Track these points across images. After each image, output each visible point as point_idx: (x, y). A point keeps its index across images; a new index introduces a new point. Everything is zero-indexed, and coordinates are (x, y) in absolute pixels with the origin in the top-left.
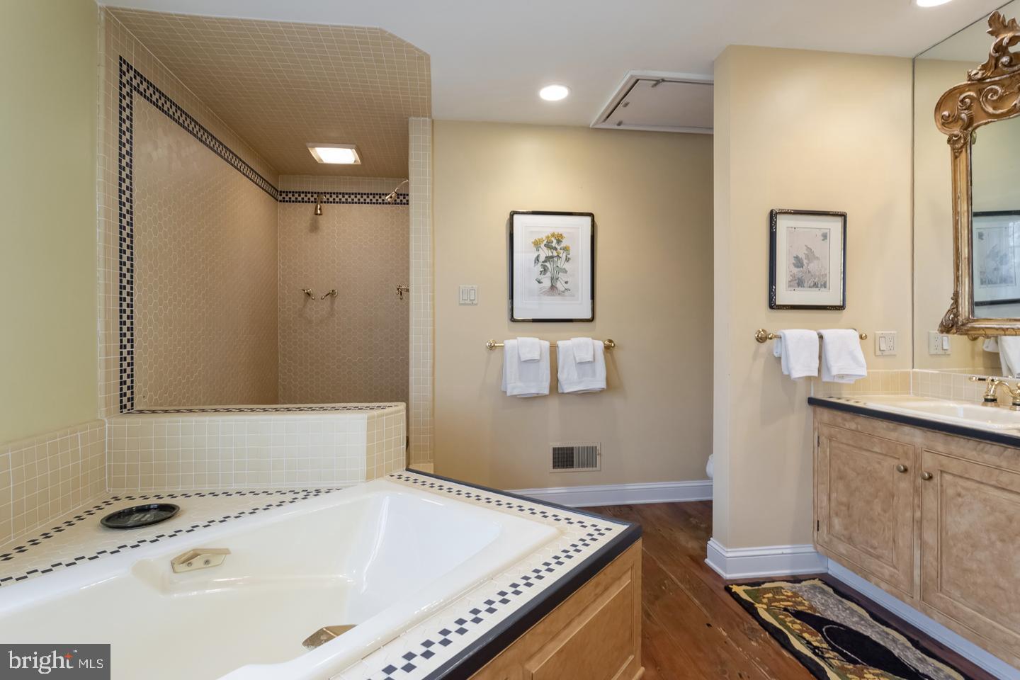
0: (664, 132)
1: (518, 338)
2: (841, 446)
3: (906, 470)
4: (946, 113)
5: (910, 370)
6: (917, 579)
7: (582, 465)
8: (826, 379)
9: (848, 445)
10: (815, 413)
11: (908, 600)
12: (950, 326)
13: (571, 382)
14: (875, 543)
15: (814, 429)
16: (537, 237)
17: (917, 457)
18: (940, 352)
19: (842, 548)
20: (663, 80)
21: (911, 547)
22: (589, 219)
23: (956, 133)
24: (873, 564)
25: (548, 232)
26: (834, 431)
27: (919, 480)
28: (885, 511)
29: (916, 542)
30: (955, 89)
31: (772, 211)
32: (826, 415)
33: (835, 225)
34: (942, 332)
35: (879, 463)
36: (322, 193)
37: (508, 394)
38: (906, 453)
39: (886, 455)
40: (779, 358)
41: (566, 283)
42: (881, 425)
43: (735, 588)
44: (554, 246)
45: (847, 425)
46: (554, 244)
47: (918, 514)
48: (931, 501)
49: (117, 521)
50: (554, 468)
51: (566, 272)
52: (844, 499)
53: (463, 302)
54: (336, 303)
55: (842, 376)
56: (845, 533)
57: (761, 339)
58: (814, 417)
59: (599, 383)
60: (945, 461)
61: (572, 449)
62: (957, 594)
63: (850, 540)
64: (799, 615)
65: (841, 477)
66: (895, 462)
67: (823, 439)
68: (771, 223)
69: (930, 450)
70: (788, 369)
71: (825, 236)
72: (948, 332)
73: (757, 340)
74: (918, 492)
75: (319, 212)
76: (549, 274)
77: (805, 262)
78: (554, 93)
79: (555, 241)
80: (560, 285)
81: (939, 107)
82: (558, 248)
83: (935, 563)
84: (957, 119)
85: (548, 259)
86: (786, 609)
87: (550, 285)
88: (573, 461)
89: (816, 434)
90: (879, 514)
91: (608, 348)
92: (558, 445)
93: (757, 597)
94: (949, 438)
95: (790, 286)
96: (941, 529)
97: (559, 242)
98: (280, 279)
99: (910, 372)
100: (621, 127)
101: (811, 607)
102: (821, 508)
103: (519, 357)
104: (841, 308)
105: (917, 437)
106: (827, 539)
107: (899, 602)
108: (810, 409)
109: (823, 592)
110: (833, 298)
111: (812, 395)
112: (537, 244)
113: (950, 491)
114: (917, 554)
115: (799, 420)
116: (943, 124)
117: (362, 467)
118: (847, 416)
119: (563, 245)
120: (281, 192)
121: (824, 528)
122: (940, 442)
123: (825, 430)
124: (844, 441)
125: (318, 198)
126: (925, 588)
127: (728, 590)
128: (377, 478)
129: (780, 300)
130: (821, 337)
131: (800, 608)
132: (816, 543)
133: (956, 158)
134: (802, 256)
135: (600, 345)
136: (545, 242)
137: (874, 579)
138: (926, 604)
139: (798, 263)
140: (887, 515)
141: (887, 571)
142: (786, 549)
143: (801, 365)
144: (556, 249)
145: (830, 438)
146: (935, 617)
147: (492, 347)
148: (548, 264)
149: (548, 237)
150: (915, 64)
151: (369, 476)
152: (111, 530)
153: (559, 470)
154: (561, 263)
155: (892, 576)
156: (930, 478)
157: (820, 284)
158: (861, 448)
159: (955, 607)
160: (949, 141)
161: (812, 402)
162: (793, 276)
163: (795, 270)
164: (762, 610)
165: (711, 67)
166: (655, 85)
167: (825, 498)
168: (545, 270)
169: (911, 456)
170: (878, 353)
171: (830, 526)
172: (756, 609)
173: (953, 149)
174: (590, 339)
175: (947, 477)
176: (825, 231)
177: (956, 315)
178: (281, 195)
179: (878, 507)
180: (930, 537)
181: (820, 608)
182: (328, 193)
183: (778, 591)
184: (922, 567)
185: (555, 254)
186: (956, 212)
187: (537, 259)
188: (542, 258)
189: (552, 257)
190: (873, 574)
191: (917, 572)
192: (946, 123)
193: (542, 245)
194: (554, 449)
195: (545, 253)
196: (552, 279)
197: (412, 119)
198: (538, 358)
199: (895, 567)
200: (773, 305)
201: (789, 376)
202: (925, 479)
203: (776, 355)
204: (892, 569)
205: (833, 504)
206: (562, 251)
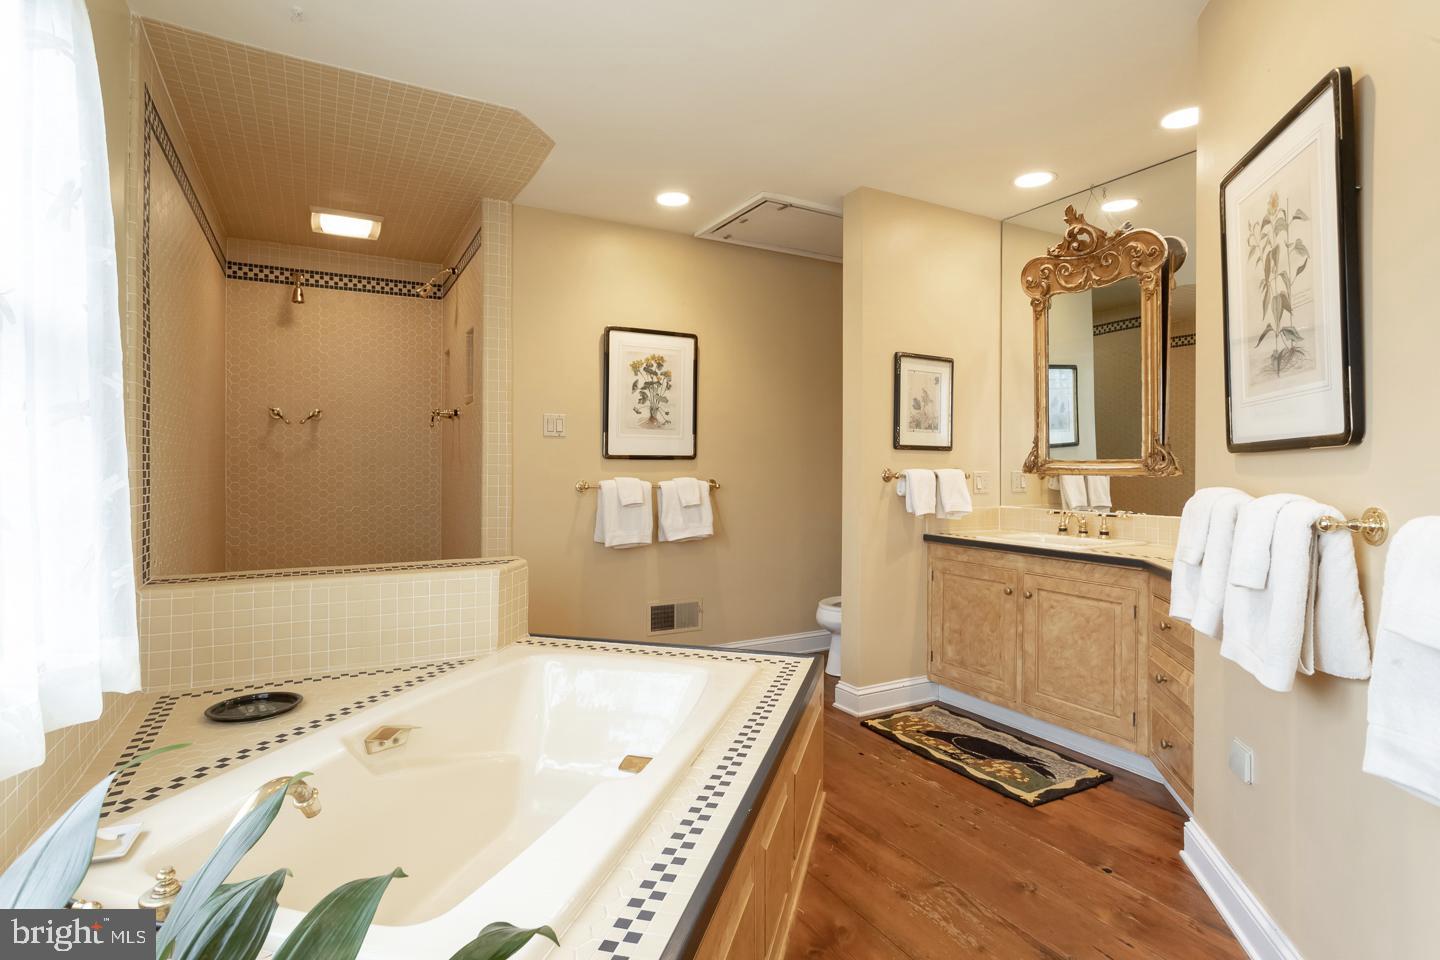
0: (791, 255)
1: (616, 478)
2: (955, 578)
3: (1011, 592)
4: (1030, 279)
5: (998, 507)
6: (1019, 685)
7: (683, 625)
8: (940, 516)
9: (961, 576)
10: (929, 548)
11: (1011, 705)
12: (1031, 467)
13: (676, 528)
14: (984, 661)
15: (928, 566)
16: (636, 359)
17: (1020, 580)
18: (1020, 490)
19: (954, 673)
20: (791, 205)
21: (1015, 659)
22: (691, 341)
23: (1037, 297)
24: (982, 681)
25: (648, 354)
26: (946, 564)
27: (1022, 599)
28: (993, 632)
29: (1019, 653)
30: (1038, 259)
31: (896, 354)
32: (940, 550)
33: (945, 369)
34: (1025, 471)
35: (988, 589)
36: (297, 271)
37: (607, 545)
38: (1011, 579)
39: (994, 581)
40: (904, 497)
41: (667, 414)
42: (990, 554)
43: (870, 723)
44: (654, 369)
45: (960, 558)
46: (654, 368)
47: (1020, 629)
48: (1030, 616)
49: (229, 712)
50: (654, 628)
51: (667, 401)
52: (957, 627)
53: (549, 434)
54: (320, 429)
55: (952, 513)
56: (958, 657)
57: (887, 479)
58: (929, 554)
59: (706, 530)
60: (1041, 580)
61: (672, 607)
62: (1049, 689)
63: (962, 664)
64: (929, 734)
65: (954, 607)
66: (1002, 587)
67: (938, 574)
68: (896, 365)
69: (1029, 573)
70: (912, 507)
71: (937, 380)
72: (1030, 472)
73: (884, 479)
74: (1020, 610)
75: (299, 299)
76: (648, 403)
77: (922, 404)
78: (673, 200)
79: (655, 365)
80: (660, 417)
81: (1024, 272)
82: (659, 372)
83: (1033, 668)
84: (1038, 285)
85: (648, 385)
86: (918, 732)
87: (649, 415)
88: (673, 621)
89: (931, 570)
90: (988, 635)
91: (712, 489)
92: (657, 603)
93: (892, 725)
94: (1045, 561)
95: (910, 427)
96: (1039, 637)
97: (660, 366)
98: (229, 391)
99: (997, 509)
100: (728, 241)
101: (937, 727)
102: (935, 639)
103: (619, 501)
104: (948, 449)
105: (1019, 562)
106: (940, 668)
107: (1005, 711)
108: (925, 545)
109: (941, 714)
110: (942, 439)
111: (927, 533)
112: (635, 368)
113: (1045, 605)
114: (1019, 663)
115: (916, 556)
116: (1027, 288)
117: (493, 633)
118: (960, 549)
119: (664, 369)
120: (230, 263)
121: (937, 658)
122: (1038, 565)
123: (940, 565)
124: (957, 572)
125: (291, 277)
126: (1025, 691)
127: (864, 725)
128: (507, 644)
129: (903, 442)
130: (937, 476)
131: (929, 729)
132: (929, 674)
133: (1037, 319)
134: (920, 398)
135: (706, 485)
136: (644, 365)
137: (984, 694)
138: (1026, 707)
139: (917, 406)
140: (995, 634)
141: (994, 684)
142: (906, 682)
143: (921, 503)
144: (656, 374)
145: (944, 573)
146: (1034, 714)
147: (582, 489)
148: (646, 391)
149: (647, 360)
150: (1003, 226)
151: (502, 642)
152: (221, 724)
153: (657, 633)
154: (661, 391)
155: (998, 688)
156: (1031, 596)
157: (932, 427)
158: (972, 578)
159: (1049, 701)
160: (1032, 304)
161: (928, 538)
162: (913, 417)
163: (915, 412)
164: (899, 734)
165: (840, 201)
166: (782, 208)
167: (939, 629)
168: (644, 398)
169: (1015, 580)
170: (976, 491)
171: (943, 654)
172: (894, 735)
173: (1035, 311)
174: (694, 480)
175: (1043, 593)
176: (938, 375)
177: (1037, 457)
178: (230, 268)
179: (986, 629)
180: (1030, 647)
181: (945, 726)
182: (307, 272)
183: (906, 719)
184: (1024, 673)
185: (655, 380)
186: (1037, 367)
187: (635, 385)
188: (641, 385)
189: (652, 383)
190: (982, 690)
191: (1019, 678)
192: (1029, 286)
193: (642, 369)
194: (653, 609)
195: (643, 378)
196: (652, 409)
197: (487, 201)
198: (641, 502)
199: (1001, 680)
200: (897, 445)
201: (913, 515)
202: (1027, 598)
203: (900, 494)
204: (998, 682)
205: (946, 634)
206: (663, 377)
